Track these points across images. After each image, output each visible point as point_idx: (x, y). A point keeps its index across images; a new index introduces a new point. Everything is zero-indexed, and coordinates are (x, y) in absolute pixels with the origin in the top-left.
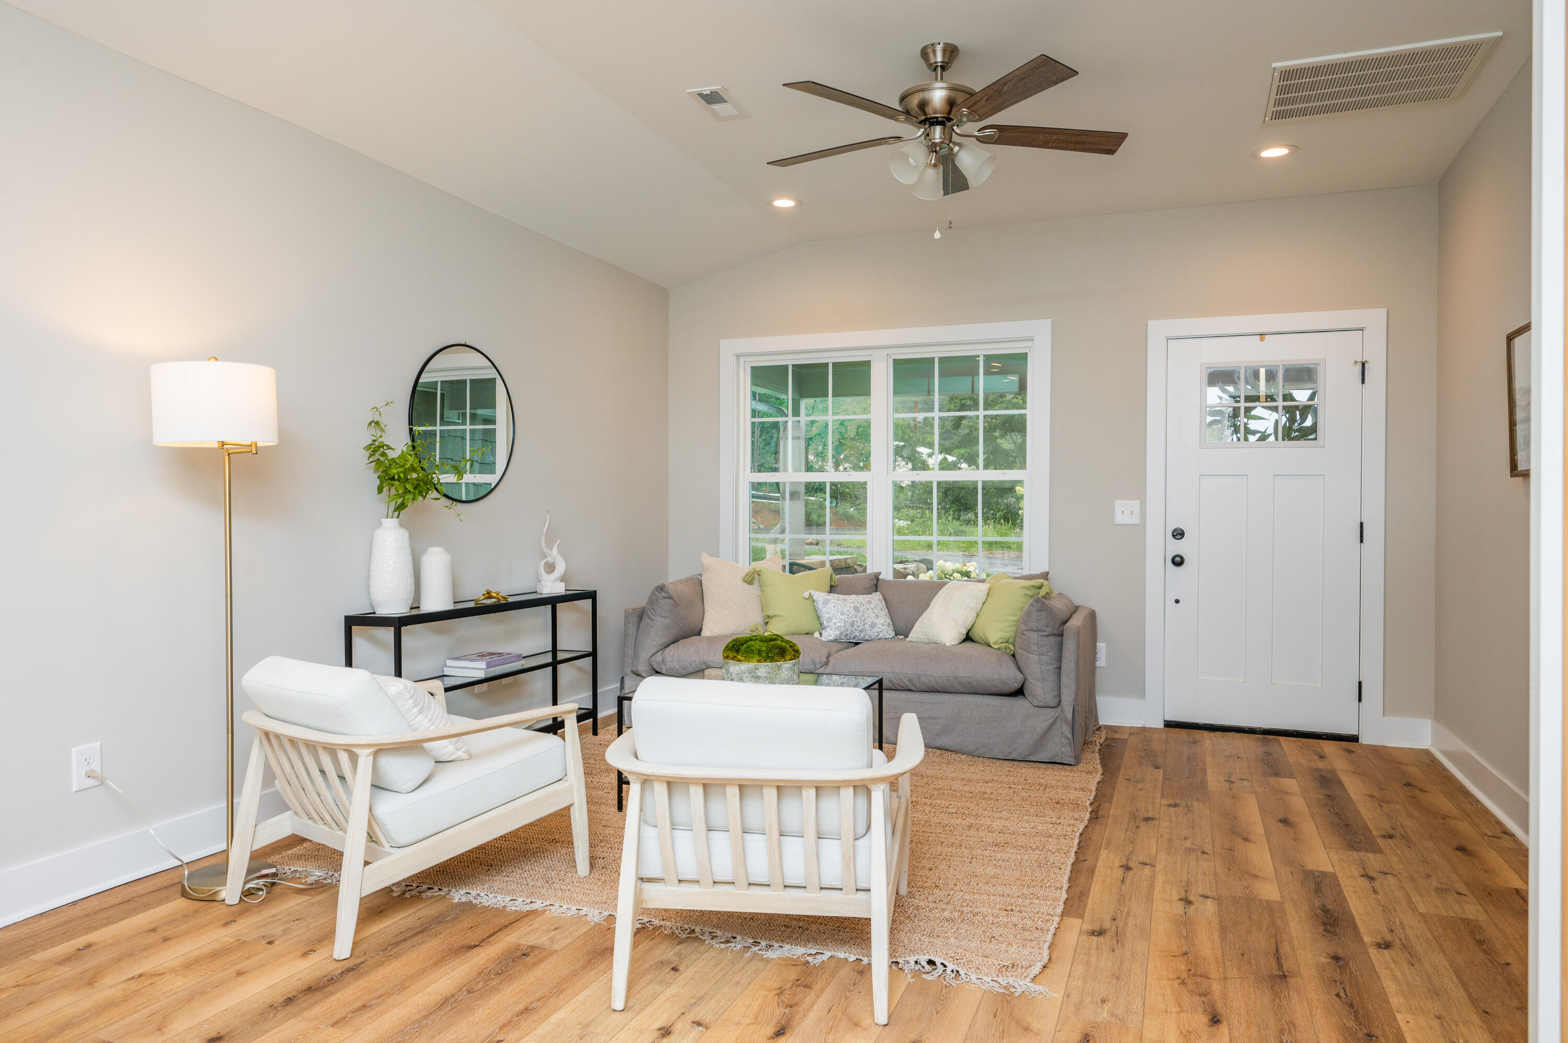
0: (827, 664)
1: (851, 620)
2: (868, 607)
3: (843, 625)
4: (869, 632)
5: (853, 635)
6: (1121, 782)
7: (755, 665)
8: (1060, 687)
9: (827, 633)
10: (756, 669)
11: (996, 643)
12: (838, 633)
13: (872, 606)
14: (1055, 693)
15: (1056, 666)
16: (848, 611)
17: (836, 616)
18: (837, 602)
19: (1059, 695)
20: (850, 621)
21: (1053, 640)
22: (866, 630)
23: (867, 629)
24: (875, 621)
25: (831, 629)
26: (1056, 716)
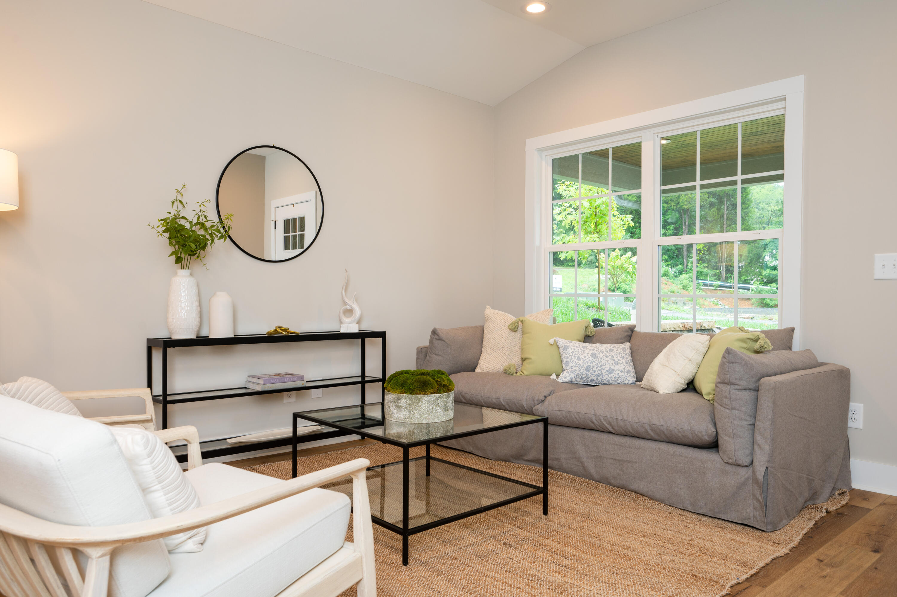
0: (543, 401)
1: (587, 365)
2: (608, 354)
3: (577, 369)
4: (606, 377)
5: (590, 379)
6: (811, 560)
8: (753, 445)
9: (564, 375)
11: (706, 394)
12: (573, 376)
13: (613, 354)
14: (748, 451)
15: (750, 423)
16: (585, 357)
17: (573, 361)
18: (576, 349)
19: (752, 454)
20: (585, 366)
21: (747, 395)
22: (602, 375)
23: (604, 374)
24: (613, 367)
25: (568, 372)
26: (747, 476)
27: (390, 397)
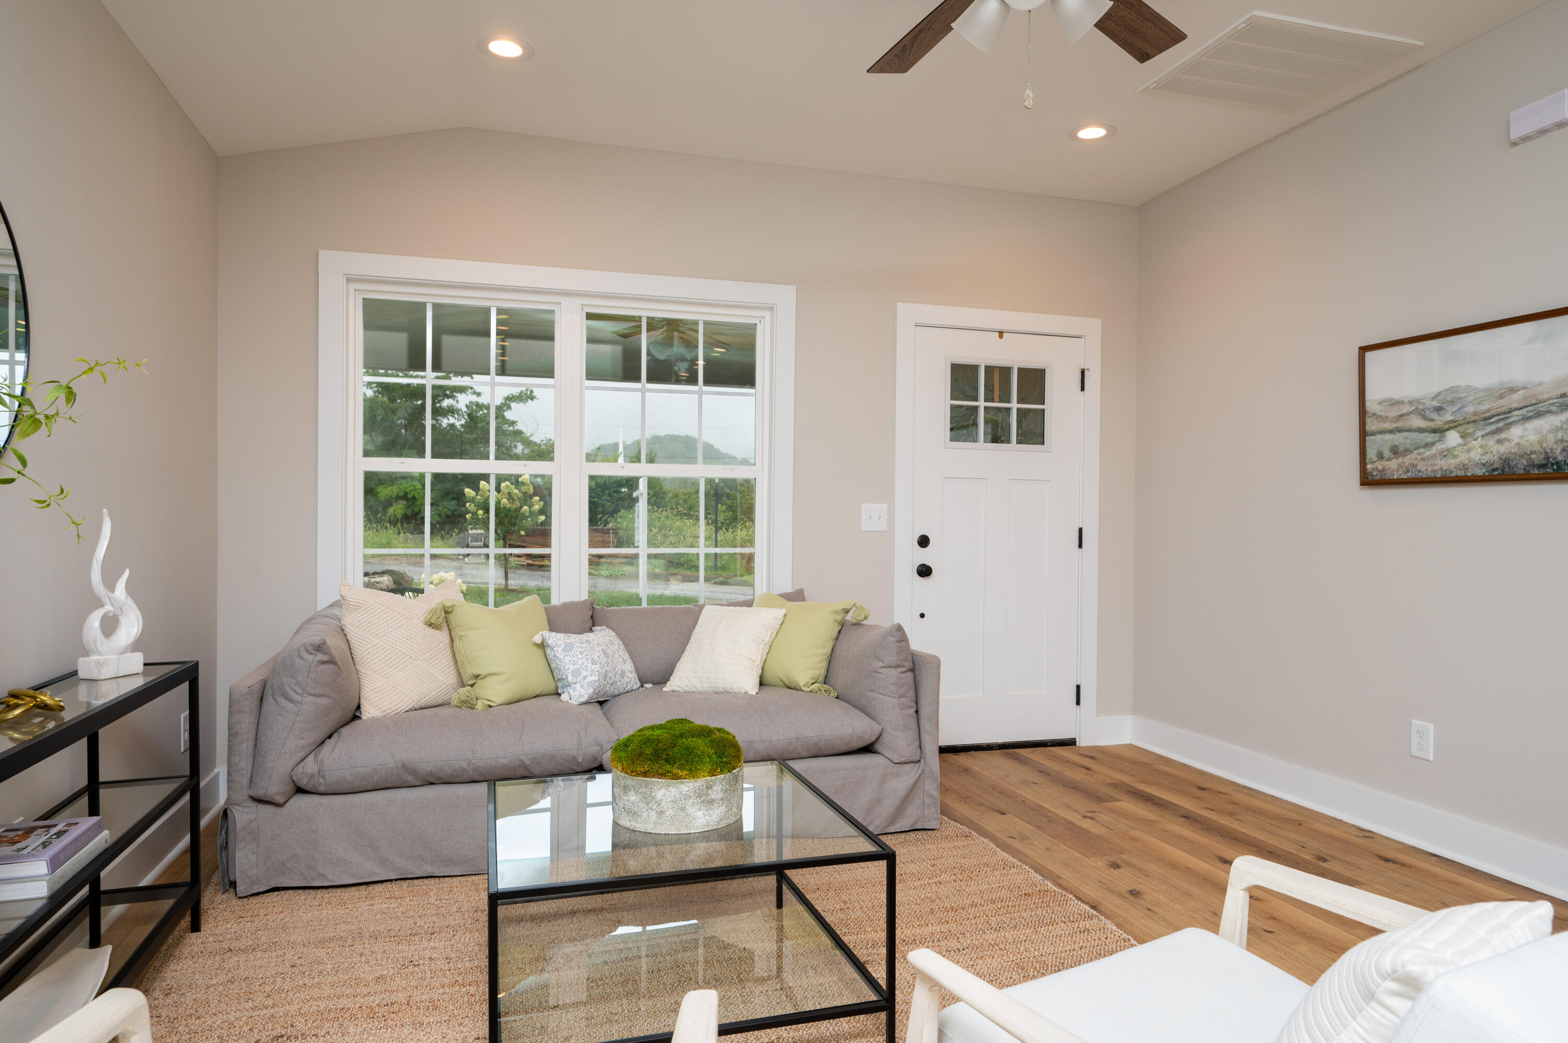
4: (617, 684)
5: (604, 691)
7: (707, 782)
8: (920, 734)
10: (709, 787)
11: (805, 685)
14: (917, 744)
16: (599, 657)
19: (921, 745)
20: (603, 672)
22: (615, 682)
24: (621, 668)
25: (580, 686)
27: (686, 789)
